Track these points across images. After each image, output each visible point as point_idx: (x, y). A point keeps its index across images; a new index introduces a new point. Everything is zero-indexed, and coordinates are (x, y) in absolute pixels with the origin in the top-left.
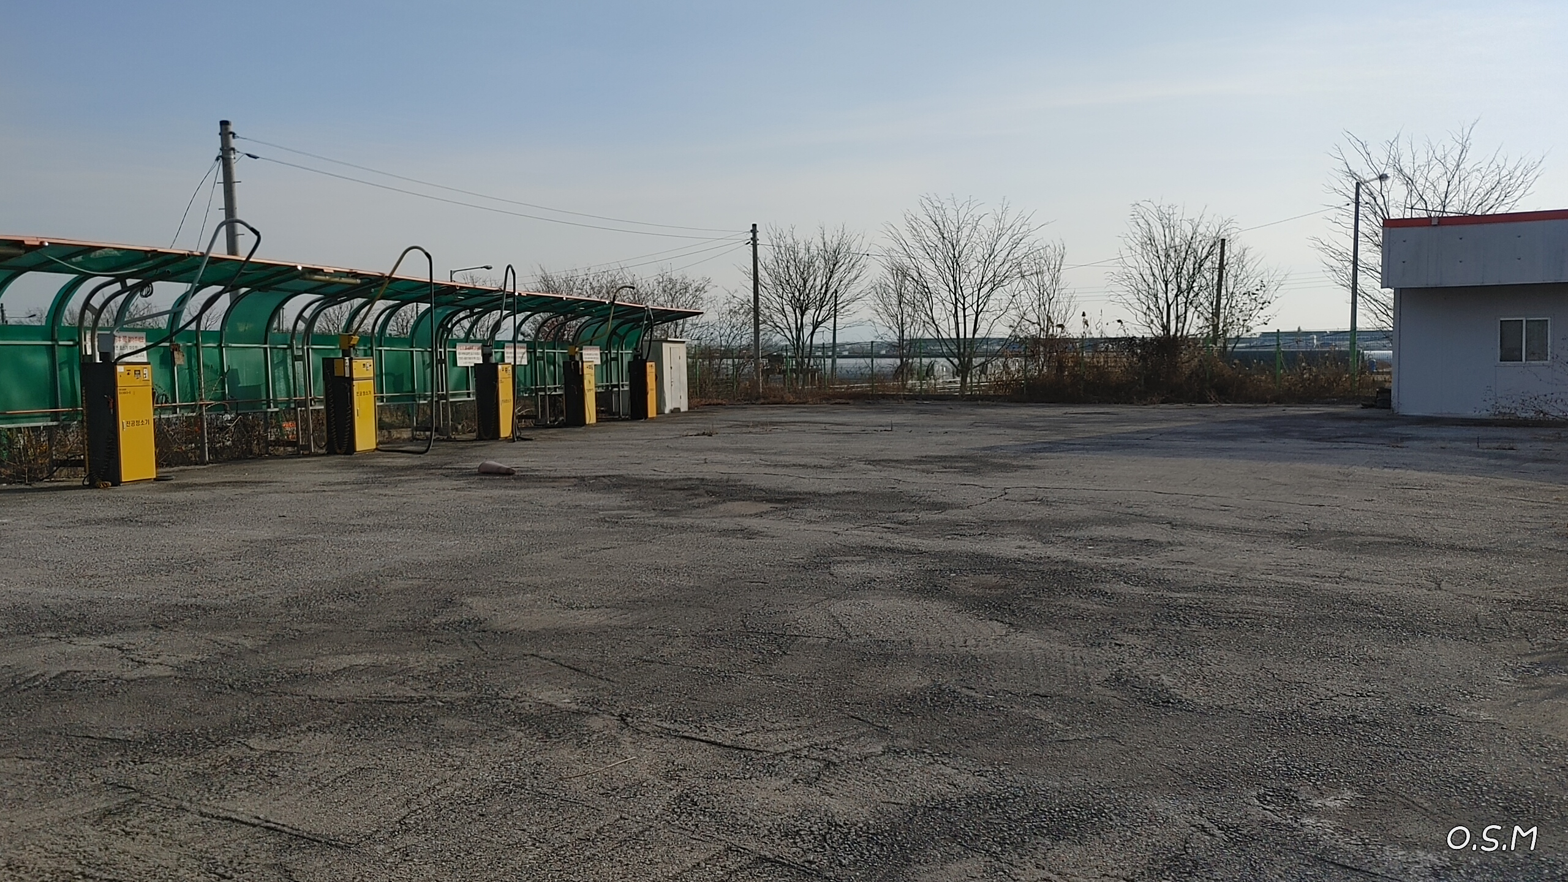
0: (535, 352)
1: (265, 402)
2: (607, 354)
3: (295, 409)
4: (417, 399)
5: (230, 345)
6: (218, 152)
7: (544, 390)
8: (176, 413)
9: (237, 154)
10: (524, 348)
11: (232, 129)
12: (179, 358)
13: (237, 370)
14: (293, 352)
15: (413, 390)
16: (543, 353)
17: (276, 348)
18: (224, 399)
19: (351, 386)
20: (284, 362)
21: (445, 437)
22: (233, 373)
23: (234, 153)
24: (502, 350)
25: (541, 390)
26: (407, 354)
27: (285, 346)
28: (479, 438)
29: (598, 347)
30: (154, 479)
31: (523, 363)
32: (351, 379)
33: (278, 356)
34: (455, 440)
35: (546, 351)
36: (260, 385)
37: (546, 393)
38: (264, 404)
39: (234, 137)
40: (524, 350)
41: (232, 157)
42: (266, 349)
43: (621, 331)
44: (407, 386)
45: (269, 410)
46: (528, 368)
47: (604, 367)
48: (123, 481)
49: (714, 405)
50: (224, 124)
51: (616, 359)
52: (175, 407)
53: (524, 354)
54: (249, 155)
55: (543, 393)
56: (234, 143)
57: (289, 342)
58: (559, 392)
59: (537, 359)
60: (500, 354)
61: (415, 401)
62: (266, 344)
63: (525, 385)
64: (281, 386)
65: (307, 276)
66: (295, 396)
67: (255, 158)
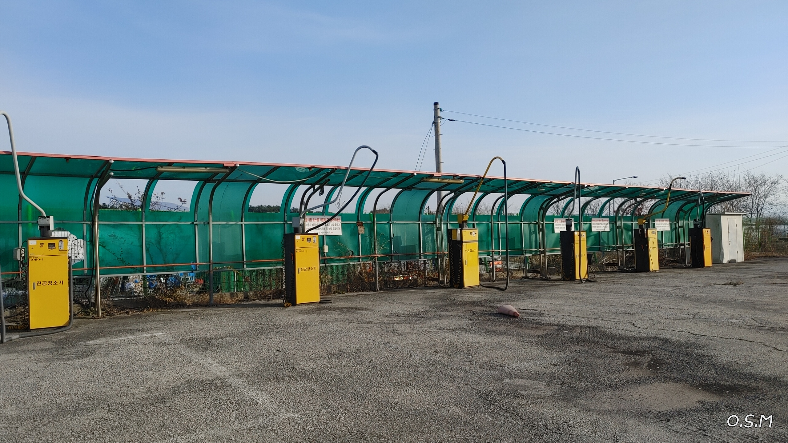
0: (616, 223)
1: (418, 255)
2: (675, 224)
3: (437, 259)
4: (524, 253)
5: (395, 222)
6: (433, 120)
7: (622, 247)
8: (359, 261)
9: (442, 119)
10: (607, 221)
11: (439, 106)
12: (361, 230)
13: (400, 236)
14: (436, 226)
15: (522, 248)
16: (621, 223)
17: (426, 223)
18: (391, 253)
19: (462, 246)
20: (431, 231)
21: (544, 278)
22: (398, 239)
23: (441, 119)
24: (590, 222)
25: (620, 247)
26: (518, 226)
27: (432, 222)
28: (563, 279)
29: (669, 219)
30: (320, 302)
31: (606, 231)
32: (461, 242)
33: (427, 228)
34: (550, 280)
35: (623, 222)
36: (415, 245)
37: (623, 249)
38: (418, 256)
39: (441, 111)
40: (608, 222)
41: (439, 121)
42: (419, 224)
43: (686, 208)
44: (518, 245)
45: (420, 260)
46: (611, 234)
47: (674, 232)
48: (297, 303)
49: (770, 257)
50: (436, 104)
51: (683, 227)
52: (360, 258)
53: (607, 224)
54: (449, 120)
55: (621, 250)
56: (440, 114)
57: (435, 220)
58: (631, 249)
59: (617, 227)
60: (589, 224)
61: (523, 254)
62: (419, 221)
63: (608, 244)
64: (430, 245)
65: (425, 179)
66: (438, 252)
67: (453, 121)
